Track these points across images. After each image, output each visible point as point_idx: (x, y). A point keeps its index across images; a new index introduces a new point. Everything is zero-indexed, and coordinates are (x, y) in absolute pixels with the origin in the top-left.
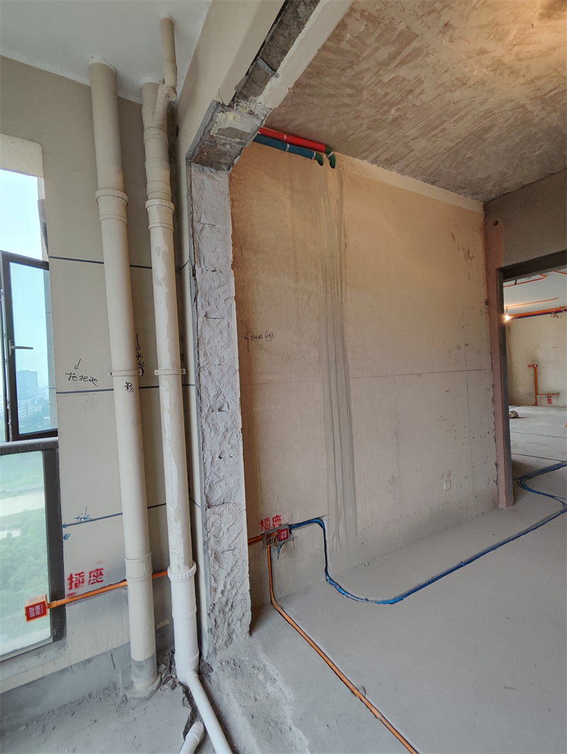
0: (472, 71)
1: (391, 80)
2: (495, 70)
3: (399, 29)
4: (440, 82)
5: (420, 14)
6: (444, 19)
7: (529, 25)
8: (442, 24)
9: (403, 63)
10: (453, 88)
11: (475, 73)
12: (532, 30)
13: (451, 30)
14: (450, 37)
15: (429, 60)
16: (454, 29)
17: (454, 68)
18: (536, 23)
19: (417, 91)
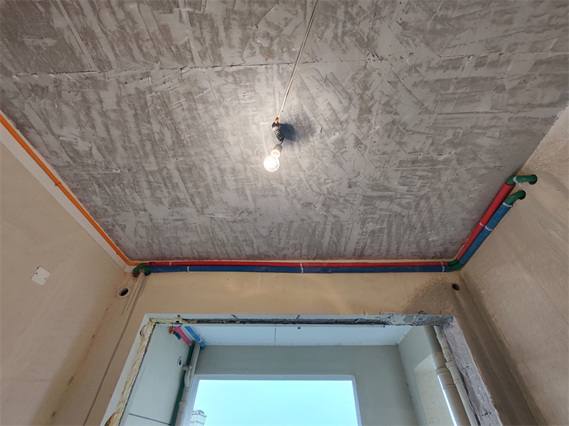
0: (377, 132)
1: (404, 185)
2: (370, 111)
3: (364, 208)
4: (398, 147)
5: (350, 205)
6: (347, 191)
7: (323, 133)
8: (350, 189)
9: (387, 189)
10: (401, 128)
11: (377, 127)
12: (326, 127)
13: (352, 181)
14: (356, 177)
15: (377, 175)
16: (350, 179)
17: (379, 151)
18: (318, 130)
19: (413, 157)
